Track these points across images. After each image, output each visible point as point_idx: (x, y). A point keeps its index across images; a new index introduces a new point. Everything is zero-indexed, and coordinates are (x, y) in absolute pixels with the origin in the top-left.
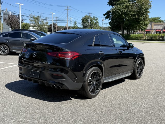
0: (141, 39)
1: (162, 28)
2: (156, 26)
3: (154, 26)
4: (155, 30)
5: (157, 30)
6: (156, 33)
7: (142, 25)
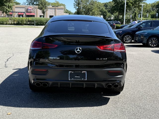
0: (7, 23)
1: (24, 12)
2: (17, 9)
3: (16, 9)
4: (17, 13)
5: (20, 14)
6: (19, 17)
7: (5, 7)
